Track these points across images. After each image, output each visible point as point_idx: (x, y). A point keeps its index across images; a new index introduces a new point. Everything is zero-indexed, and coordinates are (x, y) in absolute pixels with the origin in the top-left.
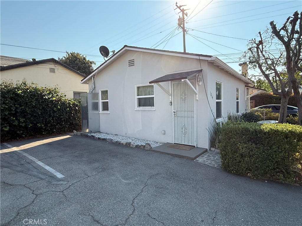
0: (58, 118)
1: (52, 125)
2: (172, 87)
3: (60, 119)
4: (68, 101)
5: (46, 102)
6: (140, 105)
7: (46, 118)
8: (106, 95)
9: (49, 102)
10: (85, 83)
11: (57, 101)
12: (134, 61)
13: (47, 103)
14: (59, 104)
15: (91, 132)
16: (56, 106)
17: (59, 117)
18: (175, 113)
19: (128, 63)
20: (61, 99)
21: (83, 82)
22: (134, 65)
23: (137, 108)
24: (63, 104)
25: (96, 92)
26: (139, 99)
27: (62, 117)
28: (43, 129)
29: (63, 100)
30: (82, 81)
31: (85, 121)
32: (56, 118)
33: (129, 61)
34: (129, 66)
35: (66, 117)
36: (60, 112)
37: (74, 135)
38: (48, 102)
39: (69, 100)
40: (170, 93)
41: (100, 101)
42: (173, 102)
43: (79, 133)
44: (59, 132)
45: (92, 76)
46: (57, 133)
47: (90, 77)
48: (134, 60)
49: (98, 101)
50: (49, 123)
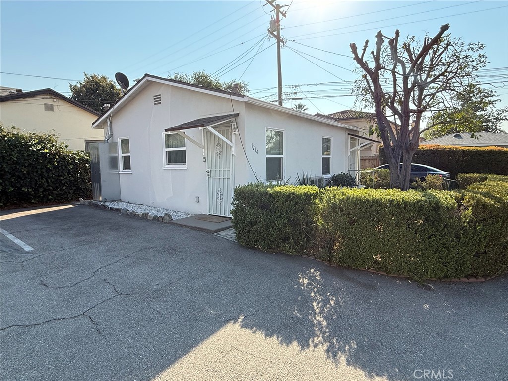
0: (56, 180)
1: (45, 190)
2: (205, 136)
3: (58, 181)
4: (70, 155)
5: (34, 155)
6: (170, 161)
7: (36, 180)
8: (128, 146)
9: (39, 155)
10: (98, 127)
11: (53, 155)
12: (160, 98)
13: (36, 157)
14: (57, 159)
15: (105, 200)
16: (50, 162)
17: (56, 177)
18: (210, 173)
19: (153, 100)
20: (59, 151)
21: (96, 126)
22: (160, 103)
23: (165, 165)
24: (64, 158)
25: (114, 142)
26: (169, 153)
27: (62, 178)
28: (32, 195)
29: (62, 152)
30: (93, 124)
31: (96, 185)
32: (53, 180)
33: (154, 96)
34: (155, 104)
35: (69, 178)
36: (57, 170)
37: (81, 204)
38: (37, 155)
39: (74, 154)
40: (203, 145)
41: (120, 155)
42: (207, 158)
43: (87, 202)
44: (58, 200)
45: (107, 118)
46: (56, 202)
47: (105, 119)
48: (160, 95)
49: (117, 155)
50: (40, 187)
